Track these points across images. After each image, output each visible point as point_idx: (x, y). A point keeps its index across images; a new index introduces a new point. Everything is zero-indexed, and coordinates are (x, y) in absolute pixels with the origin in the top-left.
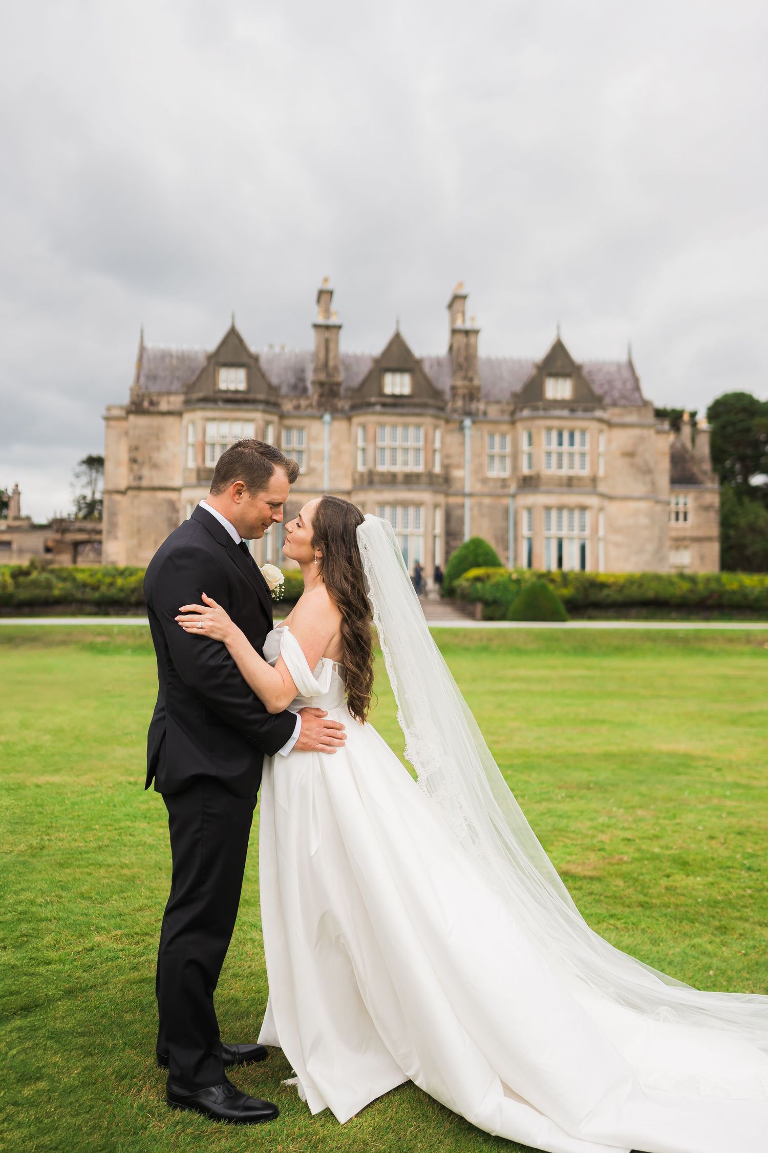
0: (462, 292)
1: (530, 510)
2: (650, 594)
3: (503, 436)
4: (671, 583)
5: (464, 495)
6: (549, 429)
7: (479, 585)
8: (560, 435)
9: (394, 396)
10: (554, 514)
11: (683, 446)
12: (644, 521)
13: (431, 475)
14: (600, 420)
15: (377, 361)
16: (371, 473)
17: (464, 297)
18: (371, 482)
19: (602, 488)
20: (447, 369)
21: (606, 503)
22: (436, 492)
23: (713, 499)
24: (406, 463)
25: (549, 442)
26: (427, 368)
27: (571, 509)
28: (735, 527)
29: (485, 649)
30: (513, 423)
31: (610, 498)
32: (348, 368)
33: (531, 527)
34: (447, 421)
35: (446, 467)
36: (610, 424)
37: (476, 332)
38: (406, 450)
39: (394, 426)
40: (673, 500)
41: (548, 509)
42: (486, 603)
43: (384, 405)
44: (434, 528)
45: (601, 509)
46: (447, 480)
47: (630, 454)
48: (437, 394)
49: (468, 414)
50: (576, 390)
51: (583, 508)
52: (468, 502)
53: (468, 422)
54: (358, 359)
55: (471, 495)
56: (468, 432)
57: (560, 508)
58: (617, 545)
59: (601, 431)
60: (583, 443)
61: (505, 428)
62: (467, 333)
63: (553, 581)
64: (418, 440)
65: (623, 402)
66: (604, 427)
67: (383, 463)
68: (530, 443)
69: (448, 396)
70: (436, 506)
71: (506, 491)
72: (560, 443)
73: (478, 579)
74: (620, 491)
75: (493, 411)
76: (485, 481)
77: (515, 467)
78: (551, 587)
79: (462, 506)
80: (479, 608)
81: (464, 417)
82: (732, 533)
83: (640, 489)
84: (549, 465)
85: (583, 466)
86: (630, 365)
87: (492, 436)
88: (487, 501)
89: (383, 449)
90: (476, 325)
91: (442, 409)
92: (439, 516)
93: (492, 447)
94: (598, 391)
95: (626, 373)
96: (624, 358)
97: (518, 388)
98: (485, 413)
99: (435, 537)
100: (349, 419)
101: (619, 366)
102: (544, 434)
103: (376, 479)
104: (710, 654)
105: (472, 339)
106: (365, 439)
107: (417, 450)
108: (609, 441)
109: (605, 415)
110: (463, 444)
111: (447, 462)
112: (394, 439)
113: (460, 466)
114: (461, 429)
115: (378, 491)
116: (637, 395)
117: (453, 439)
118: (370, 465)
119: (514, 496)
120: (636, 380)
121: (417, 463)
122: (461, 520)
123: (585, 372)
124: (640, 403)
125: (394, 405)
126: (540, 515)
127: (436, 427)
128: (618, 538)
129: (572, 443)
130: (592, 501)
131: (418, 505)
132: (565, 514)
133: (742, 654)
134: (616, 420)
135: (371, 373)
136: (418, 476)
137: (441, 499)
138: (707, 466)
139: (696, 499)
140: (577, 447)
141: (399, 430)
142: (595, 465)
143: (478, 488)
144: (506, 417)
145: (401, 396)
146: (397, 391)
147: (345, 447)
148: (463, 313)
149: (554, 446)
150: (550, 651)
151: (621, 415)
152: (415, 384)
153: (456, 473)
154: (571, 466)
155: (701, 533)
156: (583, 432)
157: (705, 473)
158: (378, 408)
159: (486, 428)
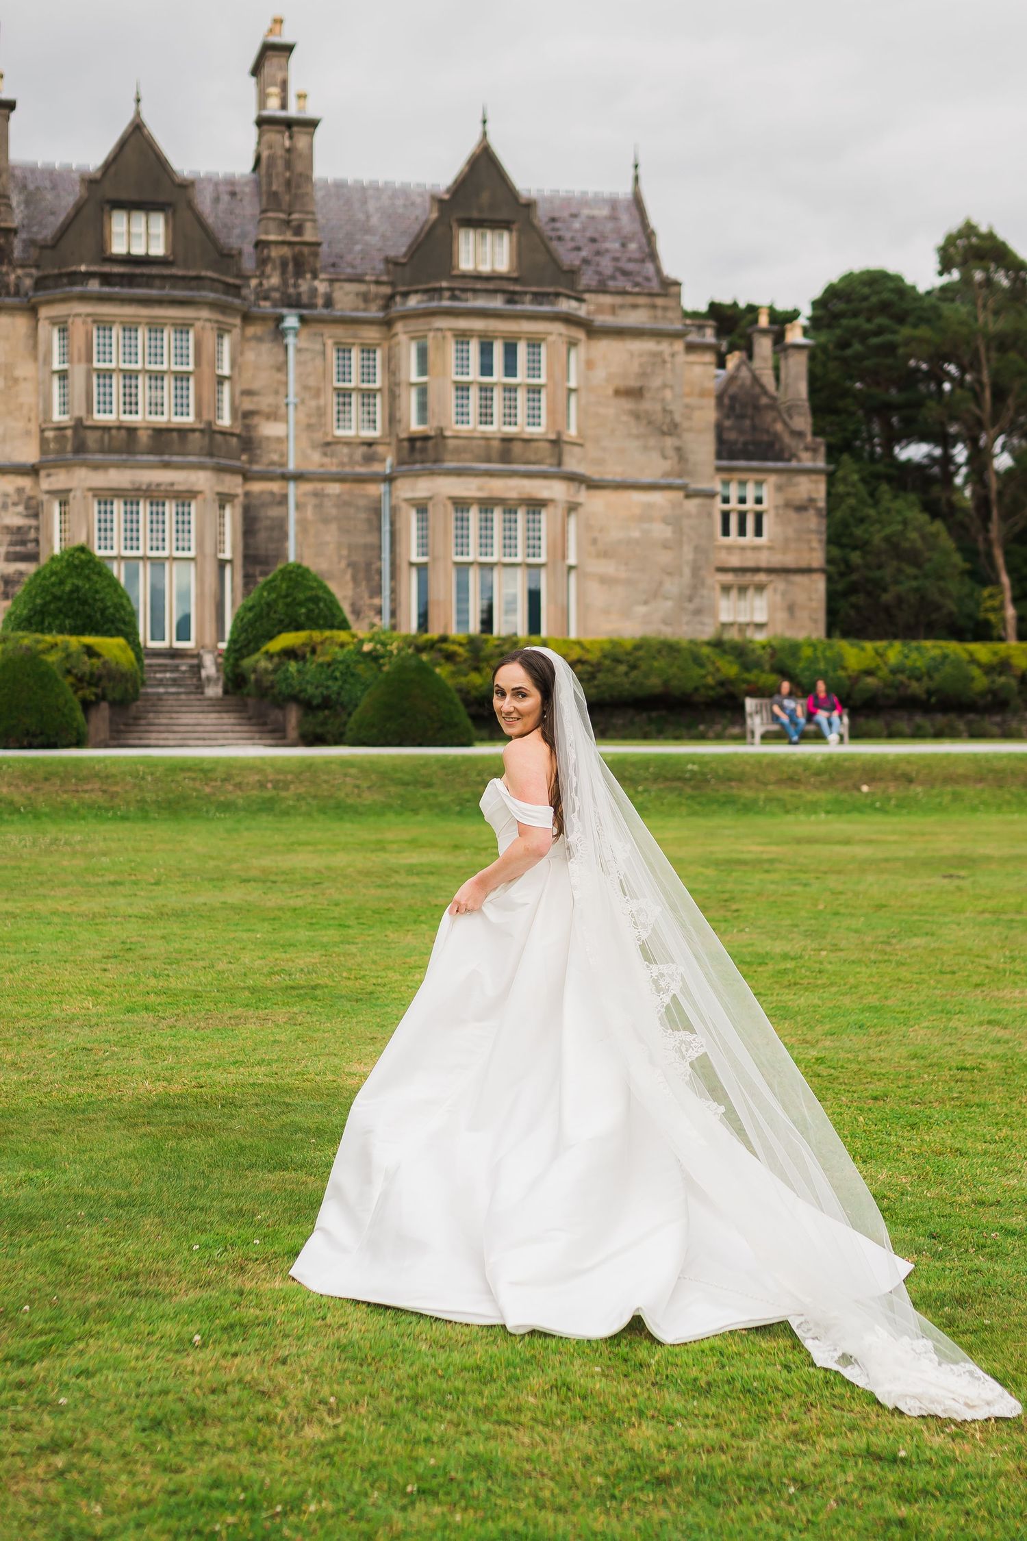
0: (285, 38)
1: (422, 508)
2: (654, 683)
3: (368, 350)
4: (698, 660)
5: (286, 477)
6: (462, 337)
7: (293, 666)
8: (486, 350)
9: (129, 260)
10: (474, 515)
11: (756, 379)
12: (662, 531)
13: (210, 431)
14: (569, 320)
15: (91, 182)
16: (79, 425)
17: (288, 49)
18: (80, 448)
19: (572, 464)
20: (250, 207)
21: (583, 496)
22: (220, 469)
23: (814, 489)
24: (156, 406)
25: (463, 367)
26: (204, 202)
27: (509, 507)
28: (862, 546)
29: (268, 806)
30: (387, 323)
31: (593, 485)
32: (30, 200)
33: (424, 547)
34: (247, 318)
35: (245, 416)
36: (592, 331)
37: (312, 124)
38: (157, 376)
39: (130, 327)
40: (734, 492)
41: (461, 505)
42: (308, 706)
43: (106, 279)
44: (219, 544)
45: (572, 508)
46: (248, 443)
47: (634, 393)
48: (226, 258)
49: (294, 303)
50: (520, 254)
51: (536, 505)
52: (293, 490)
53: (291, 321)
54: (53, 177)
55: (299, 477)
56: (291, 340)
57: (487, 505)
58: (604, 580)
59: (572, 344)
60: (534, 370)
61: (371, 334)
62: (289, 124)
63: (450, 657)
64: (181, 357)
65: (621, 283)
66: (580, 335)
67: (106, 407)
68: (423, 370)
69: (248, 264)
70: (224, 499)
71: (376, 468)
72: (487, 369)
73: (290, 654)
74: (613, 471)
75: (346, 298)
76: (328, 445)
77: (392, 419)
78: (442, 671)
79: (283, 501)
80: (293, 716)
81: (285, 311)
82: (855, 557)
83: (654, 467)
84: (463, 415)
85: (534, 419)
86: (637, 202)
87: (343, 349)
88: (334, 488)
89: (106, 374)
90: (310, 113)
91: (235, 290)
92: (231, 519)
93: (344, 374)
94: (569, 258)
95: (627, 222)
96: (624, 190)
97: (399, 249)
98: (329, 303)
99: (222, 564)
100: (33, 310)
101: (614, 204)
102: (451, 347)
103: (91, 438)
104: (748, 808)
105: (301, 142)
106: (66, 355)
107: (181, 377)
108: (590, 364)
109: (582, 311)
110: (282, 367)
111: (247, 404)
112: (131, 355)
113: (274, 416)
114: (279, 334)
115: (96, 467)
116: (649, 268)
117: (260, 355)
118: (80, 411)
119: (389, 479)
120: (649, 236)
121: (181, 409)
122: (280, 527)
123: (541, 215)
124: (655, 286)
125: (128, 280)
126: (443, 518)
127: (221, 332)
128: (608, 568)
129: (510, 369)
130: (556, 490)
131: (185, 497)
132: (497, 515)
133: (813, 808)
134: (602, 319)
135: (79, 208)
136: (183, 432)
137: (233, 484)
138: (803, 422)
139: (779, 488)
140: (521, 378)
141: (142, 334)
142: (559, 414)
143: (315, 461)
144: (374, 312)
145: (146, 261)
146: (138, 250)
147: (26, 369)
148: (284, 85)
149: (474, 375)
150: (408, 807)
151: (613, 309)
152: (175, 235)
153: (269, 429)
154: (510, 418)
155: (789, 560)
156: (534, 344)
157: (799, 435)
158: (94, 286)
159: (331, 335)
